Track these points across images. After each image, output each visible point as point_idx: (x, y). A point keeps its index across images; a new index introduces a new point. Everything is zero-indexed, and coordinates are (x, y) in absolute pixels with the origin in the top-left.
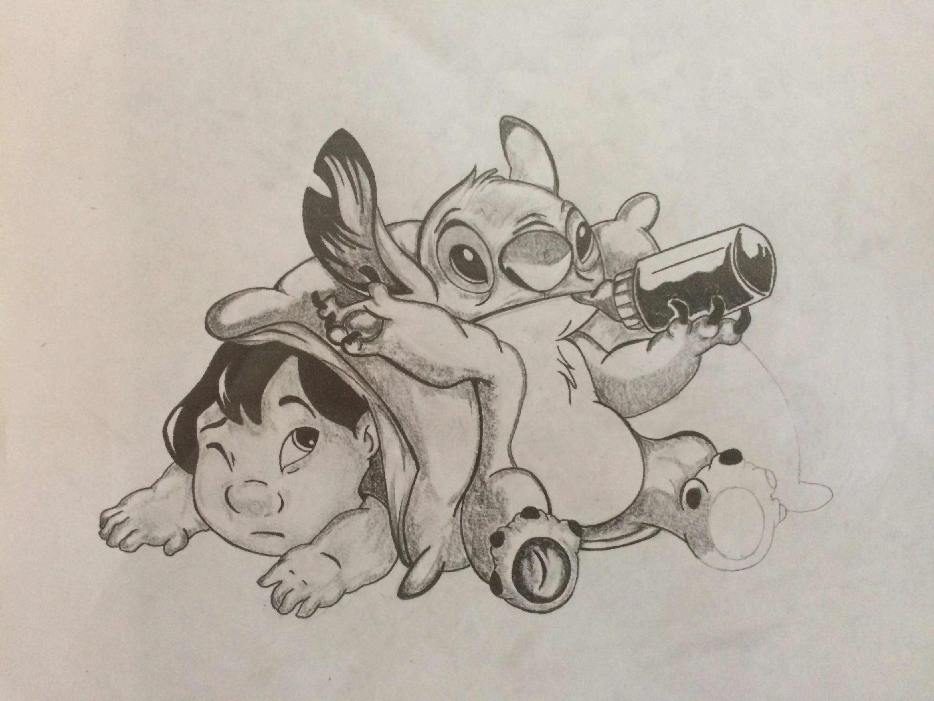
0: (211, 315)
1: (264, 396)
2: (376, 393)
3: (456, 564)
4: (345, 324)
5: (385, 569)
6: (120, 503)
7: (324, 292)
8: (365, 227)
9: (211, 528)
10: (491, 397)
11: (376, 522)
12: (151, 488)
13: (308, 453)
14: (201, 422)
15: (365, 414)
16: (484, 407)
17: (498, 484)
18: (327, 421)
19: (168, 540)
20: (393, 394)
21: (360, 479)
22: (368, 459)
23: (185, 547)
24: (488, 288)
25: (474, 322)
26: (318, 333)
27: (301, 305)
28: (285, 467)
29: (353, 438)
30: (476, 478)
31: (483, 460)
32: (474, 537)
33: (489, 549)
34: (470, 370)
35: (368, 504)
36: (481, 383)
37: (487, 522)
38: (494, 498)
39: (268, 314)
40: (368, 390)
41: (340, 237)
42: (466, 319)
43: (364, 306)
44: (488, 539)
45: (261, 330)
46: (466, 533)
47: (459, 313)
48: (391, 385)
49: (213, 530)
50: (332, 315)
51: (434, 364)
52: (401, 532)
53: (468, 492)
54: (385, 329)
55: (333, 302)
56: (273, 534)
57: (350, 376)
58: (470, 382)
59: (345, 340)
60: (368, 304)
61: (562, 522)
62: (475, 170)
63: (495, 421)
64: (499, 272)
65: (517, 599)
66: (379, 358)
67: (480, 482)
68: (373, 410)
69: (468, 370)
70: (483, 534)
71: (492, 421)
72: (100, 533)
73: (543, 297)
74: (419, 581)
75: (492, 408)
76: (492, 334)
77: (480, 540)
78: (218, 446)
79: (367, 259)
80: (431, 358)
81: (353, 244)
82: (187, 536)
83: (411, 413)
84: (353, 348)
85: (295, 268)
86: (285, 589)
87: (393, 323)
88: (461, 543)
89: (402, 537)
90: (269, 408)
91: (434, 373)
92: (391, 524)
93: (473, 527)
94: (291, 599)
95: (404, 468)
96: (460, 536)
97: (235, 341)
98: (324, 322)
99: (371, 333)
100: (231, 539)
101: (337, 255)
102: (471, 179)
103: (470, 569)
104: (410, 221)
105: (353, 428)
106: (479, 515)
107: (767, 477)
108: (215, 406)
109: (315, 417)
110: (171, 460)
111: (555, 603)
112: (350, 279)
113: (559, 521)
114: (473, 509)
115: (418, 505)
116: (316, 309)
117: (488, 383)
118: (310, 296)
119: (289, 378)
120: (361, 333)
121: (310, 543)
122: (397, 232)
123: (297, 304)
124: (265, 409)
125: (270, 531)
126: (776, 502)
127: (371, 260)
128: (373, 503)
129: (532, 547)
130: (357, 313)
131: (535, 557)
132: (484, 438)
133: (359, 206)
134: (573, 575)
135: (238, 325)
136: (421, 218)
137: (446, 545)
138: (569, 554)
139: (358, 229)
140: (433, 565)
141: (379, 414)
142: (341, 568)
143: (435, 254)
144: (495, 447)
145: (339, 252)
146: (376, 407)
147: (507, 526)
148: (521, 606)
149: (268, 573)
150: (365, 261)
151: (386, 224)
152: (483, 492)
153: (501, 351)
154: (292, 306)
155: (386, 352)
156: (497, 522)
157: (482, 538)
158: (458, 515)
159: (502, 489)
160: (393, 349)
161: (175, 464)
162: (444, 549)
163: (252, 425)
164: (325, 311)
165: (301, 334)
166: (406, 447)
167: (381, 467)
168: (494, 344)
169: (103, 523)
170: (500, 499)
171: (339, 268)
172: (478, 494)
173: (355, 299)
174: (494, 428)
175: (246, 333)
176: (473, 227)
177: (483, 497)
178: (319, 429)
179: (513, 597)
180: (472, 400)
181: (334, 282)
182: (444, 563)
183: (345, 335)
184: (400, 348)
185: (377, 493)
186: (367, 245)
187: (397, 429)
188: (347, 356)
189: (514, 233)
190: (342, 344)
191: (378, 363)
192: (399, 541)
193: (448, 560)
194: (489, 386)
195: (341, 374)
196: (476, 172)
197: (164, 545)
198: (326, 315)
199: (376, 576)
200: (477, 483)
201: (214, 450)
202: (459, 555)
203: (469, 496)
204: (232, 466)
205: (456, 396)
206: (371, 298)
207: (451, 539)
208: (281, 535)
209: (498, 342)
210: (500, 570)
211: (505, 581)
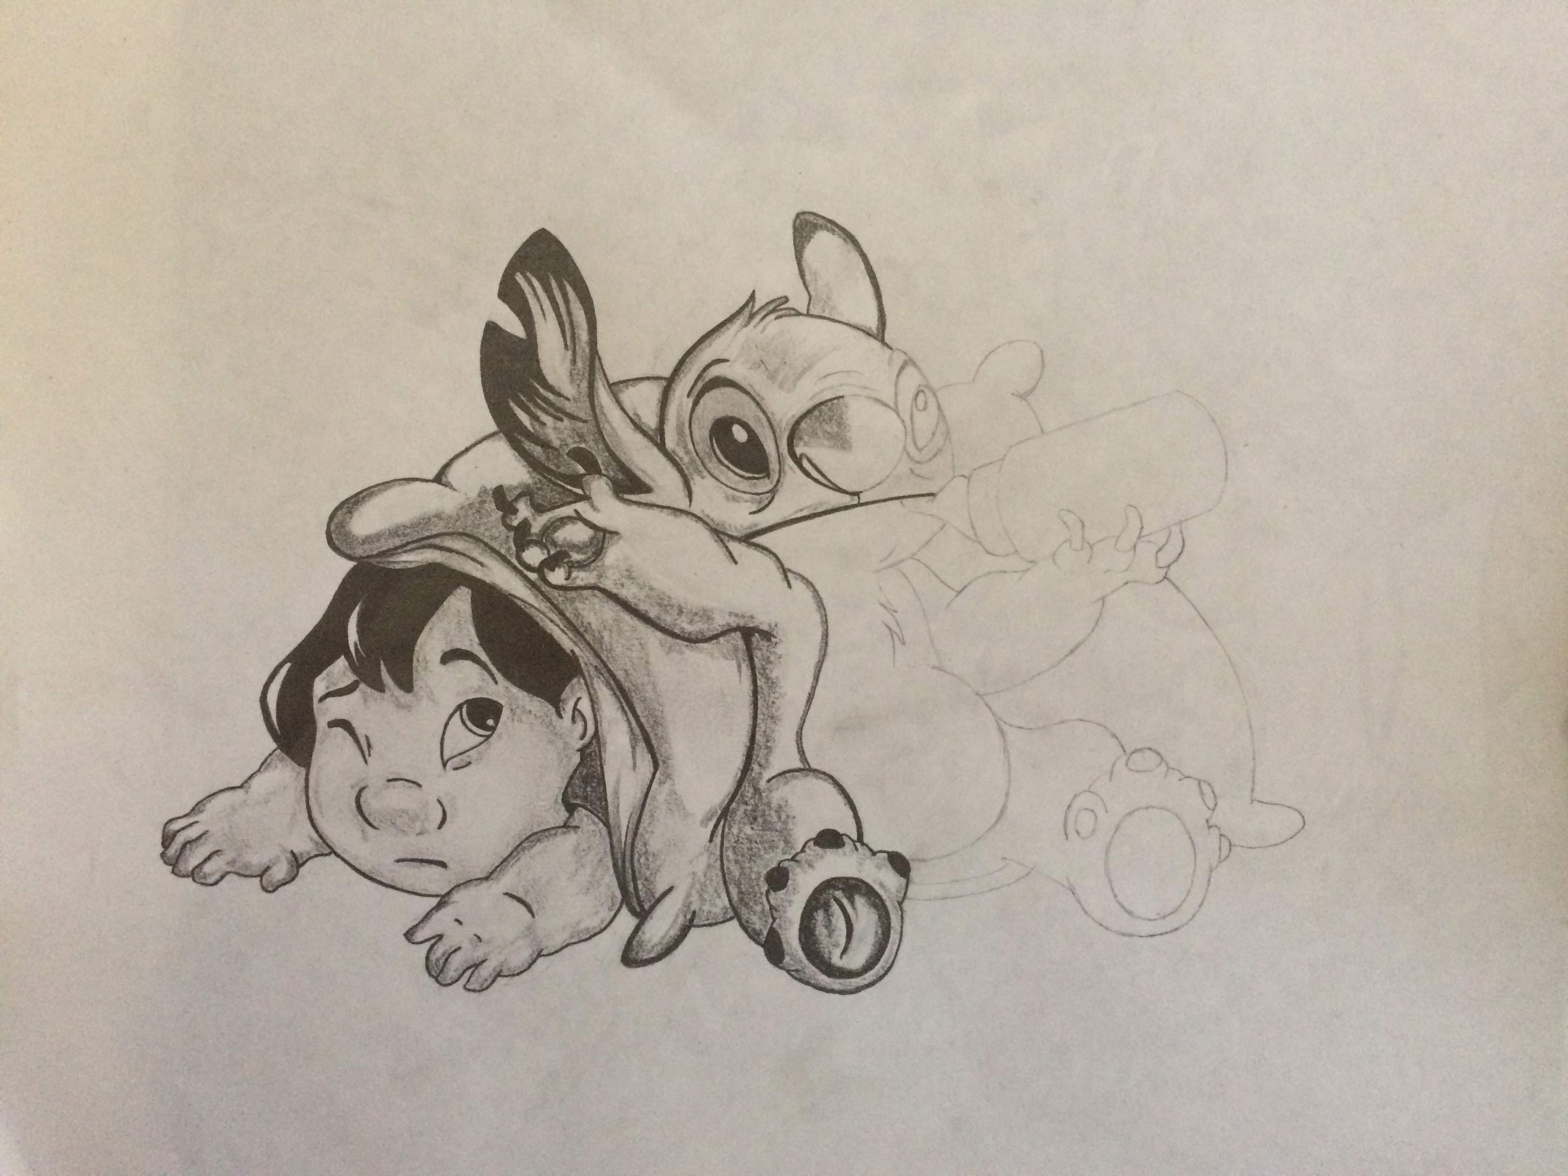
0: (336, 520)
1: (417, 648)
2: (592, 648)
3: (712, 915)
4: (545, 538)
5: (602, 921)
6: (193, 809)
7: (512, 488)
8: (579, 385)
9: (333, 852)
10: (772, 658)
11: (589, 848)
12: (241, 787)
13: (484, 738)
14: (320, 686)
15: (575, 681)
16: (760, 673)
17: (779, 794)
18: (515, 690)
19: (268, 868)
20: (618, 650)
21: (566, 781)
22: (578, 750)
23: (293, 879)
24: (770, 487)
25: (748, 538)
26: (503, 551)
27: (476, 508)
28: (448, 760)
29: (555, 717)
30: (746, 783)
31: (758, 756)
32: (742, 873)
33: (765, 893)
34: (740, 615)
35: (577, 820)
36: (757, 634)
37: (762, 853)
38: (773, 813)
39: (426, 521)
40: (579, 643)
41: (539, 401)
42: (735, 534)
43: (576, 511)
44: (762, 879)
45: (413, 546)
46: (728, 868)
47: (723, 525)
48: (614, 635)
49: (338, 856)
50: (525, 525)
51: (683, 605)
52: (628, 865)
53: (734, 805)
54: (607, 548)
55: (526, 504)
56: (430, 862)
57: (552, 621)
58: (738, 633)
59: (543, 563)
60: (582, 507)
61: (878, 855)
62: (752, 297)
63: (777, 695)
64: (789, 462)
65: (807, 971)
66: (596, 592)
67: (751, 790)
68: (586, 674)
69: (737, 615)
70: (756, 869)
71: (772, 695)
72: (163, 855)
73: (856, 502)
74: (656, 940)
75: (773, 675)
76: (774, 558)
77: (751, 879)
78: (345, 724)
79: (582, 437)
80: (679, 594)
81: (559, 414)
82: (297, 862)
83: (646, 679)
84: (557, 576)
85: (467, 450)
86: (447, 947)
87: (620, 539)
88: (721, 882)
89: (630, 871)
90: (425, 668)
91: (683, 618)
92: (613, 854)
93: (739, 858)
94: (457, 962)
95: (635, 765)
96: (720, 873)
97: (373, 561)
98: (512, 534)
99: (586, 553)
100: (363, 869)
101: (534, 428)
102: (747, 312)
103: (735, 922)
104: (648, 378)
105: (556, 702)
106: (750, 840)
107: (1202, 794)
108: (341, 663)
109: (496, 683)
110: (274, 746)
111: (865, 979)
112: (553, 467)
113: (874, 853)
114: (740, 830)
115: (656, 823)
116: (500, 513)
117: (767, 635)
118: (491, 492)
119: (456, 621)
120: (571, 553)
121: (487, 878)
122: (628, 396)
123: (471, 505)
124: (419, 668)
125: (426, 858)
126: (1215, 831)
127: (587, 439)
128: (585, 819)
129: (831, 892)
130: (563, 521)
131: (835, 908)
132: (759, 721)
133: (570, 353)
134: (894, 937)
135: (378, 536)
136: (667, 373)
137: (698, 886)
138: (888, 904)
139: (568, 390)
140: (677, 916)
141: (595, 680)
142: (533, 916)
143: (687, 431)
144: (776, 735)
145: (537, 427)
146: (592, 670)
147: (793, 859)
148: (813, 981)
149: (422, 921)
150: (577, 439)
151: (611, 382)
152: (756, 805)
153: (790, 586)
154: (462, 508)
155: (608, 585)
156: (777, 852)
157: (753, 876)
158: (718, 840)
159: (786, 801)
160: (620, 579)
161: (278, 751)
162: (694, 892)
163: (398, 692)
164: (513, 517)
165: (476, 553)
166: (637, 731)
167: (598, 763)
168: (778, 575)
169: (167, 839)
170: (783, 817)
171: (537, 451)
172: (749, 808)
173: (561, 499)
174: (775, 706)
175: (389, 550)
176: (748, 389)
177: (757, 814)
178: (502, 702)
179: (800, 968)
180: (742, 662)
181: (529, 472)
182: (694, 913)
183: (546, 556)
184: (630, 577)
185: (592, 803)
186: (582, 415)
187: (624, 705)
188: (548, 589)
190: (539, 570)
191: (596, 600)
192: (624, 876)
193: (700, 909)
194: (769, 640)
195: (538, 617)
196: (754, 302)
197: (261, 876)
198: (515, 523)
199: (587, 930)
200: (748, 791)
201: (339, 730)
202: (718, 901)
203: (735, 811)
204: (367, 756)
205: (716, 654)
206: (586, 498)
207: (705, 876)
208: (443, 865)
209: (785, 572)
210: (780, 926)
211: (788, 942)
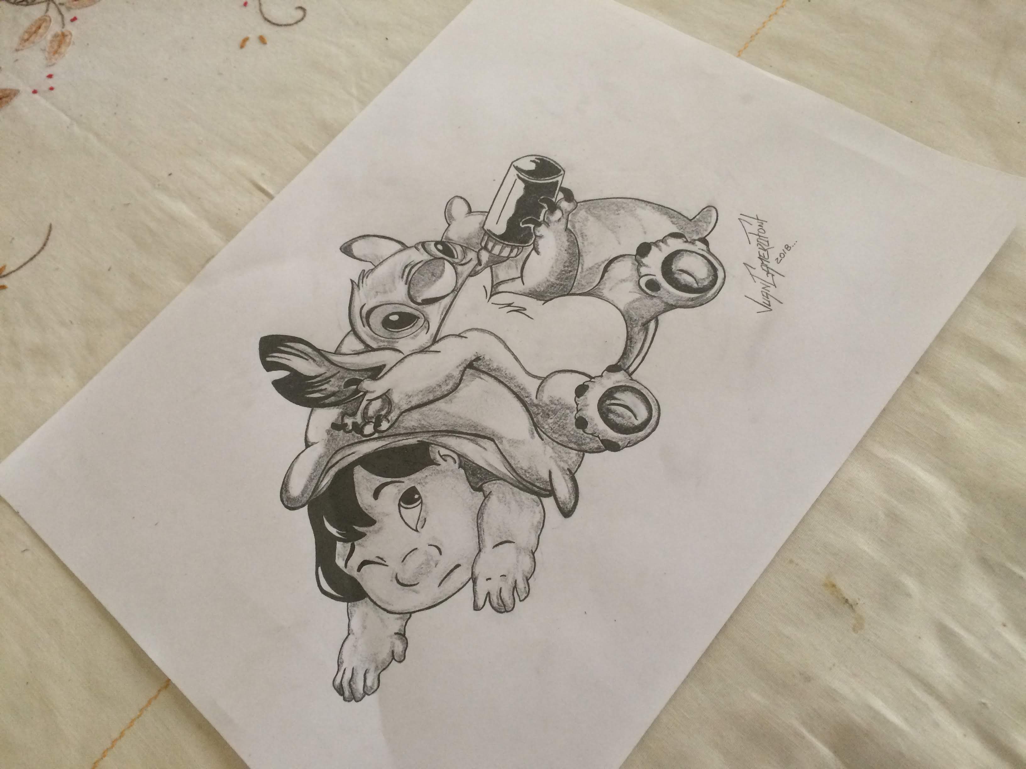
1: (361, 506)
2: (424, 432)
3: (576, 462)
4: (366, 420)
5: (540, 512)
6: (339, 665)
7: (337, 420)
8: (325, 365)
9: (411, 613)
10: (488, 363)
11: (504, 494)
12: (349, 634)
13: (421, 504)
14: (340, 562)
15: (430, 449)
16: (490, 372)
17: (545, 398)
18: (413, 476)
19: (393, 652)
20: (432, 421)
21: (467, 483)
22: (459, 468)
23: (407, 643)
24: (423, 320)
25: (435, 341)
26: (356, 441)
27: (332, 438)
28: (416, 527)
29: (438, 468)
30: (530, 408)
31: (522, 395)
32: (567, 437)
33: (583, 433)
34: (461, 364)
35: (487, 490)
36: (474, 363)
37: (565, 422)
38: (552, 406)
39: (318, 464)
40: (417, 436)
41: (316, 385)
42: (429, 344)
43: (367, 400)
44: (576, 429)
45: (322, 476)
46: (560, 441)
47: (422, 347)
48: (426, 419)
49: (414, 612)
50: (355, 424)
51: (438, 383)
52: (524, 483)
53: (535, 419)
54: (391, 397)
55: (347, 418)
56: (452, 571)
57: (399, 441)
58: (467, 369)
59: (375, 428)
60: (368, 397)
61: (603, 375)
62: (352, 281)
63: (504, 371)
64: (420, 307)
65: (632, 439)
66: (404, 414)
67: (535, 408)
68: (432, 442)
69: (460, 365)
70: (570, 430)
71: (503, 373)
72: (345, 699)
73: (456, 293)
74: (568, 496)
75: (495, 367)
76: (451, 336)
77: (572, 435)
78: (365, 563)
79: (343, 378)
80: (432, 382)
81: (327, 380)
82: (402, 635)
83: (454, 419)
84: (385, 425)
85: (308, 426)
86: (496, 594)
87: (392, 390)
88: (564, 448)
89: (528, 484)
90: (372, 508)
92: (515, 487)
93: (560, 433)
94: (506, 595)
95: (485, 449)
96: (560, 446)
97: (314, 497)
98: (353, 432)
99: (386, 408)
100: (430, 604)
101: (324, 394)
102: (355, 286)
103: (586, 454)
104: (345, 337)
105: (433, 462)
106: (555, 423)
108: (339, 545)
109: (403, 482)
110: (345, 604)
111: (655, 416)
112: (344, 397)
113: (601, 376)
114: (549, 425)
115: (516, 457)
116: (342, 431)
117: (478, 359)
118: (331, 429)
119: (365, 480)
120: (380, 414)
121: (480, 551)
122: (344, 349)
123: (328, 441)
124: (370, 511)
125: (448, 571)
127: (346, 376)
128: (490, 486)
129: (604, 405)
130: (366, 408)
131: (613, 407)
132: (509, 385)
133: (310, 360)
134: (644, 391)
135: (306, 487)
136: (350, 329)
137: (558, 459)
138: (627, 384)
139: (322, 370)
140: (564, 477)
141: (437, 440)
142: (514, 543)
143: (376, 336)
144: (520, 382)
145: (324, 392)
146: (432, 438)
147: (578, 411)
148: (639, 439)
149: (475, 597)
150: (342, 380)
152: (543, 410)
153: (466, 337)
154: (326, 445)
155: (405, 407)
156: (570, 416)
157: (572, 433)
158: (544, 436)
159: (551, 397)
160: (407, 401)
161: (349, 604)
162: (559, 463)
163: (371, 528)
164: (348, 427)
165: (348, 452)
166: (472, 438)
167: (471, 463)
168: (459, 339)
169: (340, 690)
170: (556, 402)
171: (333, 399)
172: (541, 414)
173: (357, 403)
174: (508, 374)
175: (315, 487)
176: (382, 303)
177: (546, 412)
178: (413, 485)
179: (629, 441)
180: (479, 376)
181: (338, 408)
183: (373, 424)
184: (410, 397)
185: (486, 478)
186: (335, 372)
187: (457, 435)
189: (406, 284)
190: (376, 430)
191: (406, 417)
192: (528, 488)
193: (569, 465)
194: (480, 359)
195: (393, 445)
196: (354, 281)
197: (393, 658)
198: (351, 428)
199: (539, 522)
200: (534, 409)
201: (365, 568)
202: (571, 455)
203: (538, 421)
204: (385, 564)
205: (468, 383)
206: (366, 393)
207: (556, 453)
208: (458, 566)
209: (459, 336)
210: (603, 436)
211: (613, 438)
